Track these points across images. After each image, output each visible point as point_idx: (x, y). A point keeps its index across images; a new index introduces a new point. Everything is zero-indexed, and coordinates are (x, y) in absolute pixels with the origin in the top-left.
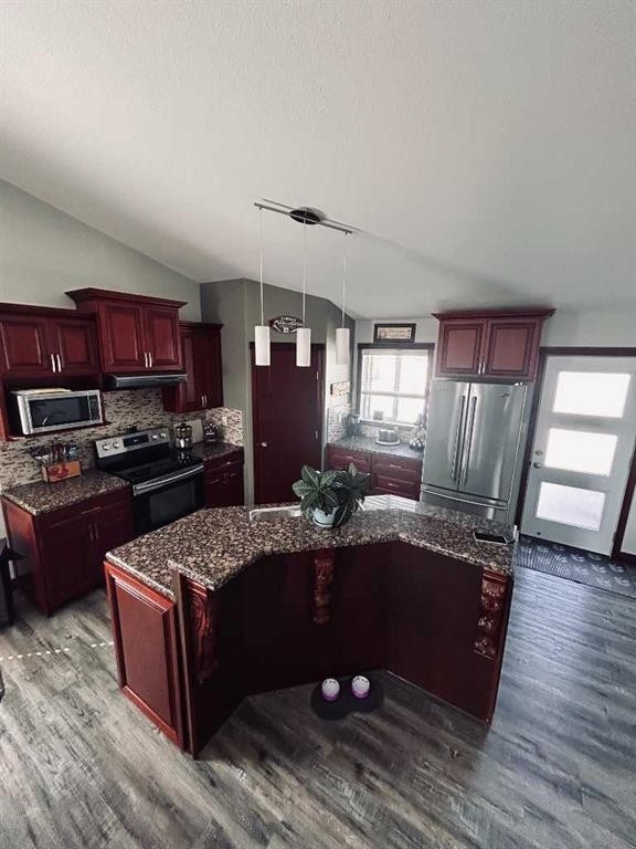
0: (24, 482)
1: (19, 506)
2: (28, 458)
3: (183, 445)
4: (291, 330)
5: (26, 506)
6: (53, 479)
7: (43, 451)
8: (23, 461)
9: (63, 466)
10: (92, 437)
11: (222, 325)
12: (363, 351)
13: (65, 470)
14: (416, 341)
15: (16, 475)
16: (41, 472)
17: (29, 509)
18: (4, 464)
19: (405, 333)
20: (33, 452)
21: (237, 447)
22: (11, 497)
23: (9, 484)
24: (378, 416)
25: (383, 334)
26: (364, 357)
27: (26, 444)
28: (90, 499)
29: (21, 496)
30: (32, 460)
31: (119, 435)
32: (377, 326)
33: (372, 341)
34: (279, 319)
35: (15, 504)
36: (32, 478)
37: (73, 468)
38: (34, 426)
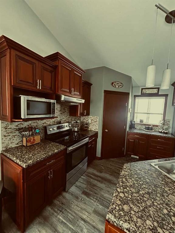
0: (14, 146)
1: (13, 161)
2: (17, 133)
3: (76, 130)
4: (119, 87)
5: (18, 161)
6: (29, 144)
7: (25, 129)
8: (14, 134)
9: (34, 138)
10: (45, 125)
11: (92, 84)
12: (136, 98)
13: (34, 140)
14: (159, 94)
15: (10, 142)
16: (22, 141)
17: (20, 163)
18: (5, 136)
19: (155, 91)
20: (20, 130)
21: (95, 131)
22: (8, 155)
23: (6, 147)
24: (141, 121)
25: (145, 92)
26: (136, 100)
27: (17, 126)
28: (51, 155)
29: (13, 155)
30: (19, 134)
31: (54, 124)
32: (142, 89)
33: (140, 94)
34: (115, 82)
35: (10, 159)
36: (17, 144)
37: (38, 139)
38: (28, 115)
